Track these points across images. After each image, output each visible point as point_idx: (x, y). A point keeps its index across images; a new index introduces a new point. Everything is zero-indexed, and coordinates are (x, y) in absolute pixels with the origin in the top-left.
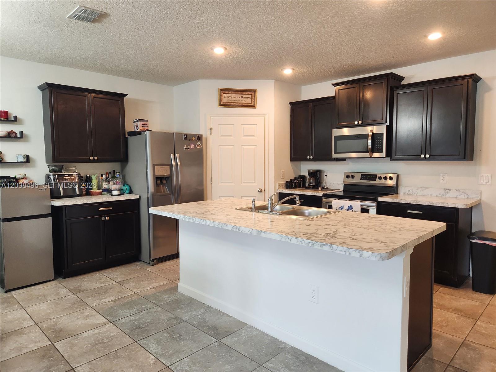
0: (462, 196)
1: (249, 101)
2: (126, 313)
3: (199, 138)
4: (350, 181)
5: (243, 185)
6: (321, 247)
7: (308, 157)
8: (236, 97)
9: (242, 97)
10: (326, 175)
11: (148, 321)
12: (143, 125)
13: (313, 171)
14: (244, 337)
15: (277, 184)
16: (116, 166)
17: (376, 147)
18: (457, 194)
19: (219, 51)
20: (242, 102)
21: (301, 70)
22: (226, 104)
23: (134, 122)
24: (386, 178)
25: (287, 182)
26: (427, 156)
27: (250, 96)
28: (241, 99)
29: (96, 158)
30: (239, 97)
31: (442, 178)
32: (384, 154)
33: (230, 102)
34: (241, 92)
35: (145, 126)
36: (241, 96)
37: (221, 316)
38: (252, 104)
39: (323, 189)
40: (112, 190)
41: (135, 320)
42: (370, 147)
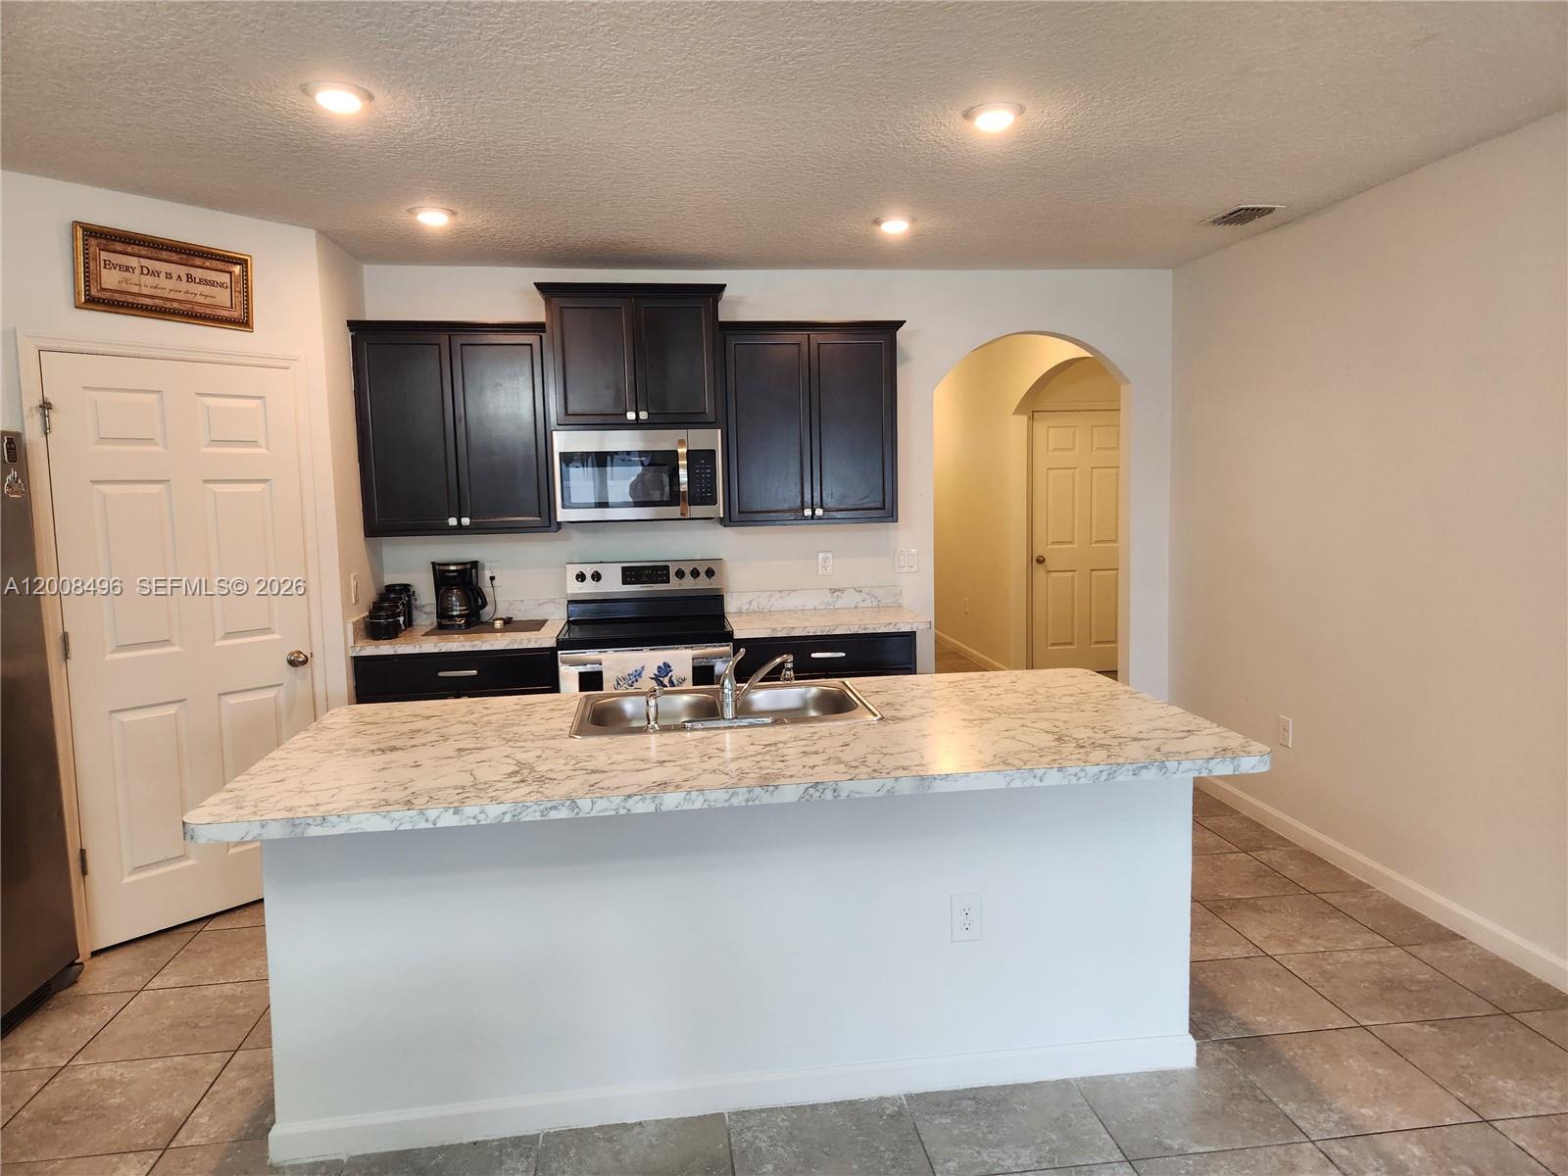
1: (222, 297)
3: (15, 449)
4: (588, 588)
5: (218, 647)
7: (453, 521)
8: (162, 276)
9: (190, 278)
10: (492, 578)
13: (459, 567)
15: (348, 629)
17: (697, 491)
18: (858, 597)
19: (338, 102)
20: (190, 297)
22: (117, 296)
24: (696, 574)
26: (819, 512)
27: (225, 278)
28: (184, 285)
30: (175, 277)
31: (820, 562)
32: (719, 509)
33: (135, 289)
34: (184, 256)
36: (183, 270)
38: (236, 314)
39: (511, 624)
42: (684, 490)
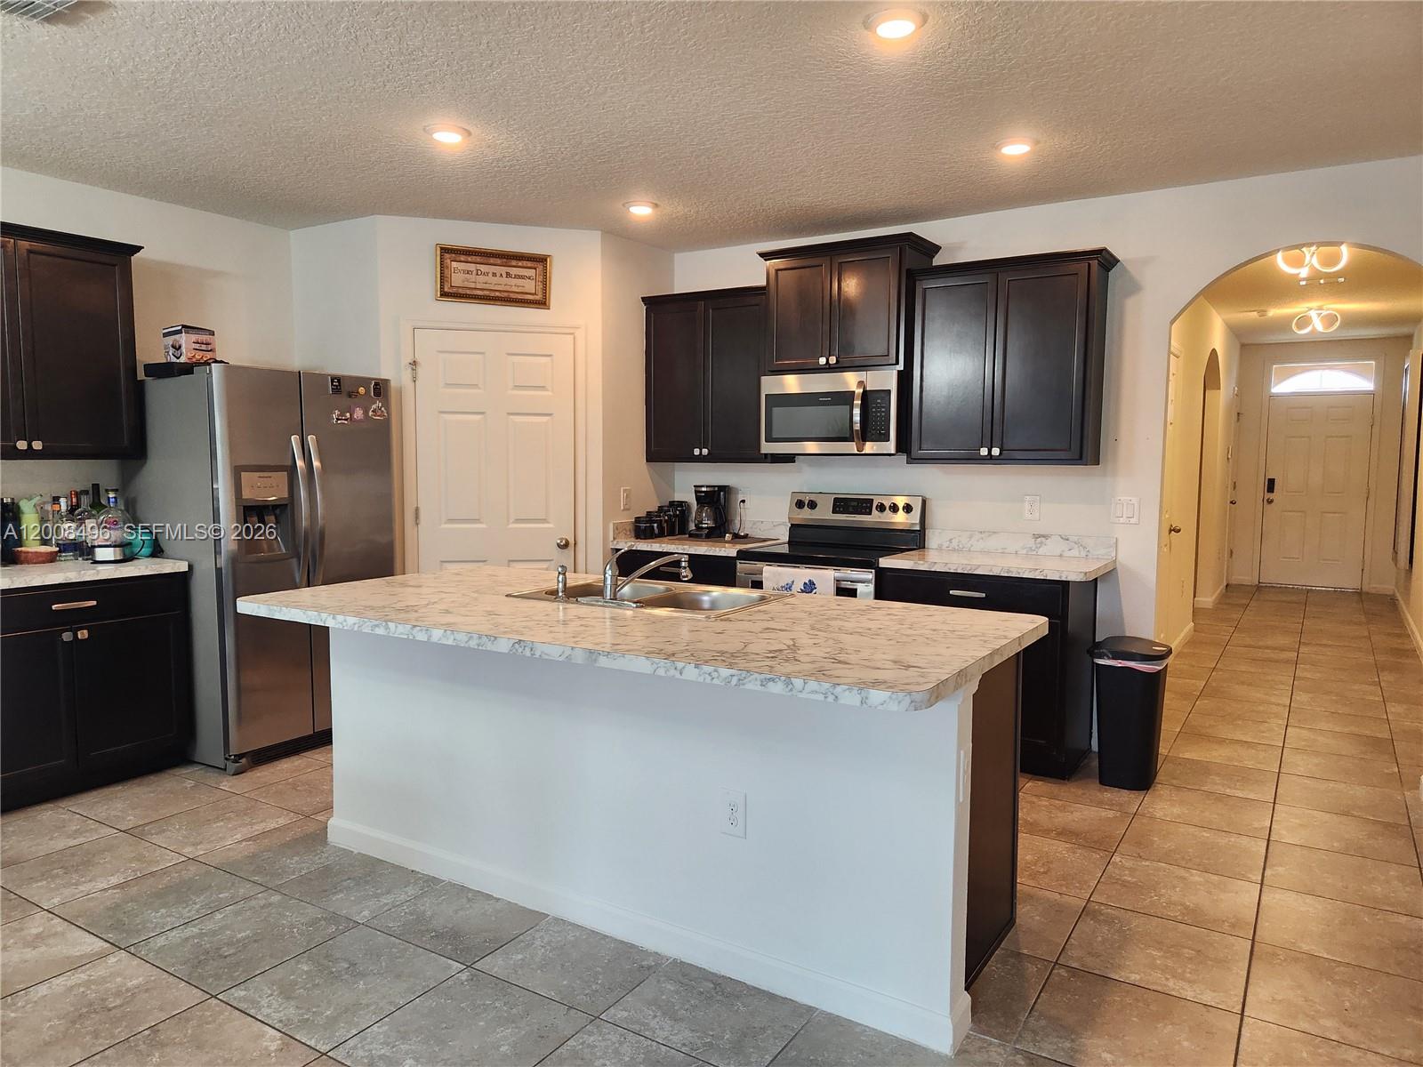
0: (1075, 553)
1: (529, 286)
2: (168, 919)
3: (380, 388)
4: (806, 515)
5: (511, 528)
6: (761, 685)
7: (697, 452)
8: (490, 275)
9: (508, 275)
10: (743, 501)
11: (243, 934)
12: (197, 346)
13: (708, 489)
14: (543, 950)
15: (611, 526)
16: (103, 472)
17: (871, 429)
18: (1063, 546)
19: (448, 138)
20: (508, 288)
21: (676, 208)
22: (461, 291)
23: (165, 335)
24: (894, 508)
25: (638, 520)
26: (996, 452)
27: (531, 273)
28: (505, 280)
29: (36, 445)
30: (498, 275)
31: (1027, 506)
32: (891, 446)
33: (473, 285)
34: (505, 260)
35: (204, 347)
36: (503, 270)
37: (469, 900)
38: (538, 297)
39: (737, 537)
40: (95, 547)
41: (201, 935)
42: (857, 427)
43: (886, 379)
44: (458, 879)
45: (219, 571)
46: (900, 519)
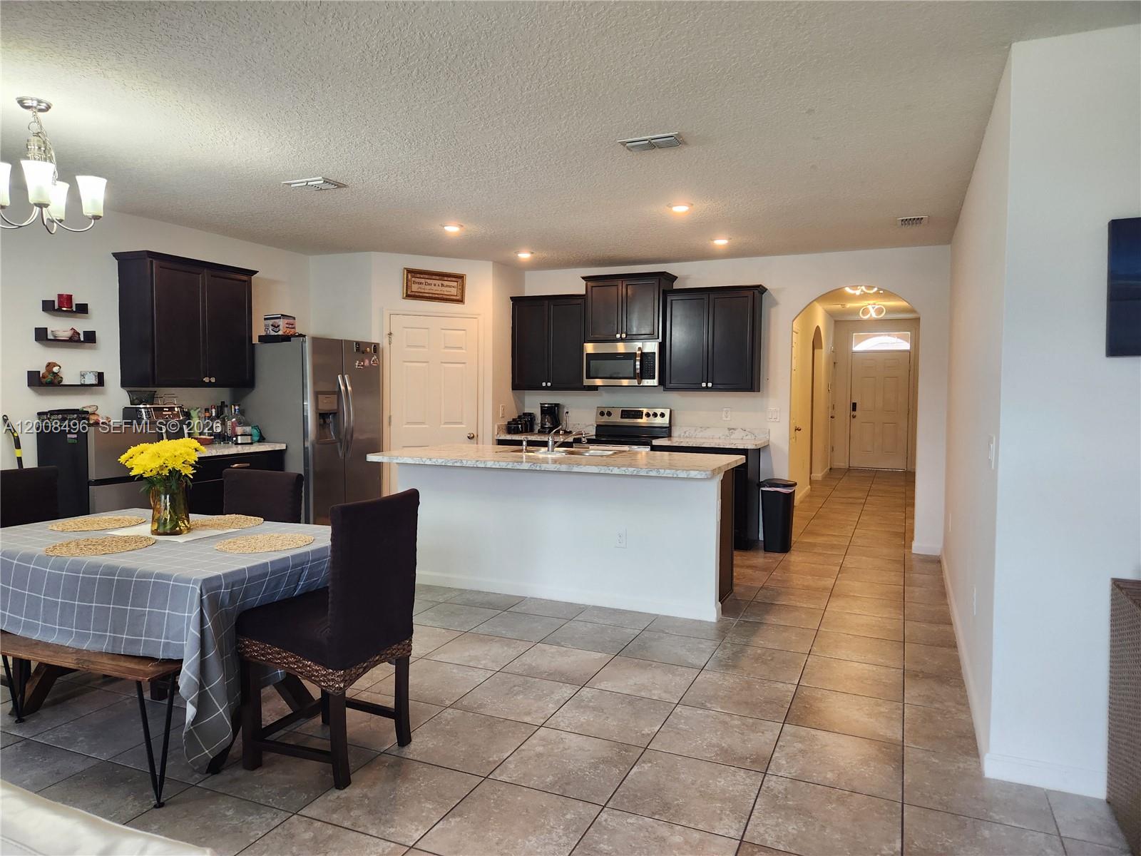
1: (454, 291)
3: (376, 348)
4: (605, 419)
5: (442, 427)
7: (544, 384)
8: (433, 285)
9: (443, 285)
10: (567, 412)
12: (287, 326)
13: (549, 405)
15: (496, 427)
16: (223, 394)
17: (645, 373)
18: (743, 434)
19: (452, 229)
20: (442, 293)
22: (417, 294)
23: (265, 319)
24: (655, 415)
25: (509, 423)
26: (710, 385)
27: (455, 284)
28: (440, 288)
29: (213, 380)
30: (437, 285)
31: (724, 413)
32: (655, 382)
33: (423, 291)
34: (441, 277)
35: (290, 326)
36: (440, 282)
38: (459, 298)
39: (567, 433)
40: (237, 436)
42: (638, 371)
43: (652, 347)
44: (475, 588)
45: (305, 449)
46: (659, 421)
